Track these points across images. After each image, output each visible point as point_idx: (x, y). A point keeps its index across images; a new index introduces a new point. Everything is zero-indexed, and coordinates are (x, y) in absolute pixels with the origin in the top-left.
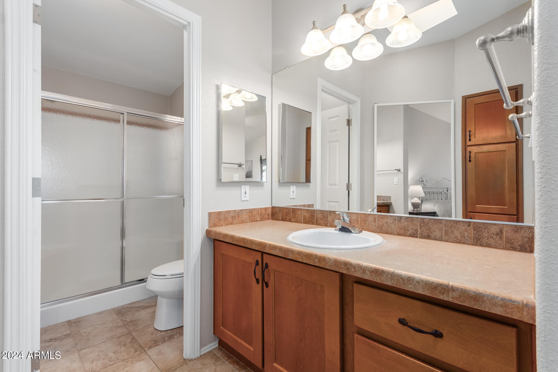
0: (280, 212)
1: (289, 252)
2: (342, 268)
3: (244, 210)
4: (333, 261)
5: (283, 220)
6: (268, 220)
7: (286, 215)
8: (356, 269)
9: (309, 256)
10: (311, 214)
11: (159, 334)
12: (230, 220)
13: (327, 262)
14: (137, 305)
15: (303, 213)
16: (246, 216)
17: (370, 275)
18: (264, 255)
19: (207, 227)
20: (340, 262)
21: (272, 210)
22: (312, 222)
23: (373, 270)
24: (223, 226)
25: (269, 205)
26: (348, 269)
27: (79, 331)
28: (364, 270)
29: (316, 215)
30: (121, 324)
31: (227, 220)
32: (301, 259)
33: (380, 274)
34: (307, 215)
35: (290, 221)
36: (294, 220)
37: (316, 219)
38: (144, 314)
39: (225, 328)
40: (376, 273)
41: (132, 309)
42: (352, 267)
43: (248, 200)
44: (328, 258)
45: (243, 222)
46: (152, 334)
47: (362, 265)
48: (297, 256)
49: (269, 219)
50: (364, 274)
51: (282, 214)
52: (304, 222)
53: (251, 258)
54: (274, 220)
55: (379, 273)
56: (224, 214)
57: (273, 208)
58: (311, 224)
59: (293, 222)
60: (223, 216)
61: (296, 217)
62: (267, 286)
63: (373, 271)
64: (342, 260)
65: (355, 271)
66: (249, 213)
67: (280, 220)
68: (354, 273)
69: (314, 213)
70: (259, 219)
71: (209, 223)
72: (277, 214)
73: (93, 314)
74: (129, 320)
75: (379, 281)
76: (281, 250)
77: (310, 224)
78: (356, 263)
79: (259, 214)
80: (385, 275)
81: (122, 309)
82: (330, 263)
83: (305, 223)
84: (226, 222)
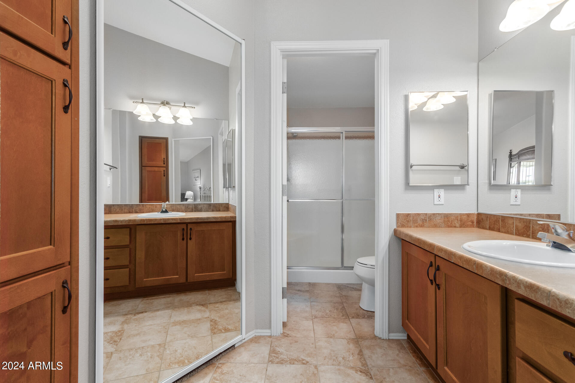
0: (487, 219)
1: (452, 256)
2: (497, 278)
3: (437, 214)
4: (489, 269)
5: (490, 229)
6: (471, 227)
7: (494, 224)
8: (511, 282)
9: (469, 261)
10: (525, 224)
11: (361, 311)
12: (420, 222)
13: (484, 270)
14: (352, 286)
15: (515, 222)
16: (441, 221)
17: (525, 291)
18: (436, 257)
19: (395, 227)
20: (496, 272)
21: (478, 217)
22: (526, 234)
23: (528, 284)
24: (412, 228)
25: (473, 211)
26: (503, 280)
27: (314, 291)
28: (518, 283)
29: (532, 226)
30: (338, 295)
31: (417, 222)
32: (461, 263)
33: (534, 291)
34: (520, 225)
35: (499, 231)
36: (503, 230)
37: (532, 231)
38: (354, 294)
39: (409, 322)
40: (531, 289)
41: (348, 288)
42: (507, 279)
43: (443, 205)
44: (485, 266)
45: (435, 226)
46: (357, 309)
47: (517, 278)
48: (459, 261)
49: (474, 227)
50: (519, 289)
51: (489, 222)
52: (516, 233)
53: (427, 260)
54: (480, 228)
55: (534, 289)
56: (413, 216)
57: (479, 214)
58: (526, 237)
59: (502, 232)
60: (412, 218)
61: (506, 227)
62: (439, 289)
63: (528, 286)
64: (498, 270)
65: (510, 284)
66: (444, 217)
67: (487, 229)
68: (509, 286)
69: (530, 223)
70: (457, 225)
71: (397, 223)
72: (483, 221)
73: (324, 283)
74: (344, 295)
75: (534, 299)
76: (446, 252)
77: (523, 236)
78: (511, 275)
79: (458, 220)
80: (540, 293)
81: (341, 286)
82: (486, 272)
83: (518, 235)
84: (416, 225)
